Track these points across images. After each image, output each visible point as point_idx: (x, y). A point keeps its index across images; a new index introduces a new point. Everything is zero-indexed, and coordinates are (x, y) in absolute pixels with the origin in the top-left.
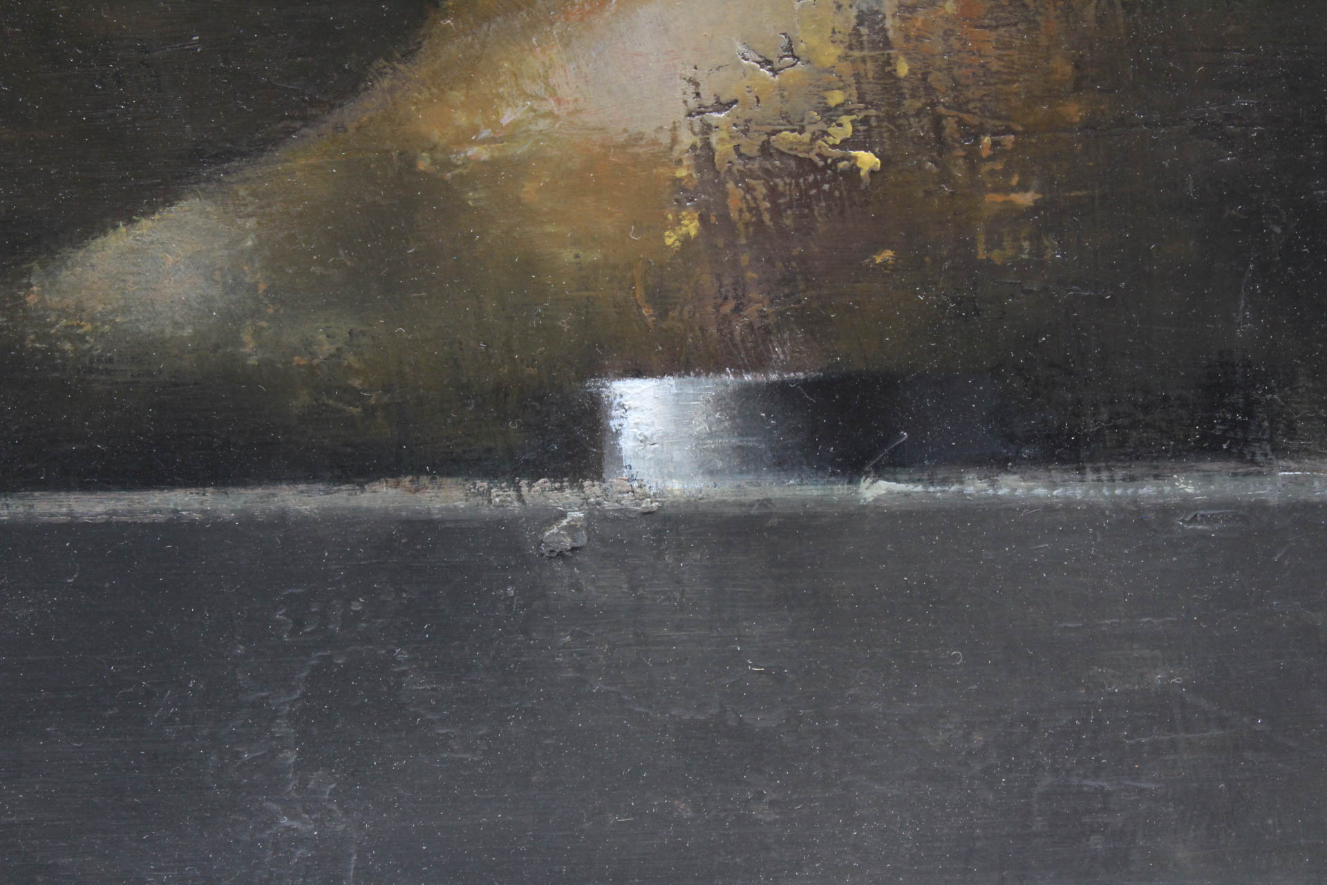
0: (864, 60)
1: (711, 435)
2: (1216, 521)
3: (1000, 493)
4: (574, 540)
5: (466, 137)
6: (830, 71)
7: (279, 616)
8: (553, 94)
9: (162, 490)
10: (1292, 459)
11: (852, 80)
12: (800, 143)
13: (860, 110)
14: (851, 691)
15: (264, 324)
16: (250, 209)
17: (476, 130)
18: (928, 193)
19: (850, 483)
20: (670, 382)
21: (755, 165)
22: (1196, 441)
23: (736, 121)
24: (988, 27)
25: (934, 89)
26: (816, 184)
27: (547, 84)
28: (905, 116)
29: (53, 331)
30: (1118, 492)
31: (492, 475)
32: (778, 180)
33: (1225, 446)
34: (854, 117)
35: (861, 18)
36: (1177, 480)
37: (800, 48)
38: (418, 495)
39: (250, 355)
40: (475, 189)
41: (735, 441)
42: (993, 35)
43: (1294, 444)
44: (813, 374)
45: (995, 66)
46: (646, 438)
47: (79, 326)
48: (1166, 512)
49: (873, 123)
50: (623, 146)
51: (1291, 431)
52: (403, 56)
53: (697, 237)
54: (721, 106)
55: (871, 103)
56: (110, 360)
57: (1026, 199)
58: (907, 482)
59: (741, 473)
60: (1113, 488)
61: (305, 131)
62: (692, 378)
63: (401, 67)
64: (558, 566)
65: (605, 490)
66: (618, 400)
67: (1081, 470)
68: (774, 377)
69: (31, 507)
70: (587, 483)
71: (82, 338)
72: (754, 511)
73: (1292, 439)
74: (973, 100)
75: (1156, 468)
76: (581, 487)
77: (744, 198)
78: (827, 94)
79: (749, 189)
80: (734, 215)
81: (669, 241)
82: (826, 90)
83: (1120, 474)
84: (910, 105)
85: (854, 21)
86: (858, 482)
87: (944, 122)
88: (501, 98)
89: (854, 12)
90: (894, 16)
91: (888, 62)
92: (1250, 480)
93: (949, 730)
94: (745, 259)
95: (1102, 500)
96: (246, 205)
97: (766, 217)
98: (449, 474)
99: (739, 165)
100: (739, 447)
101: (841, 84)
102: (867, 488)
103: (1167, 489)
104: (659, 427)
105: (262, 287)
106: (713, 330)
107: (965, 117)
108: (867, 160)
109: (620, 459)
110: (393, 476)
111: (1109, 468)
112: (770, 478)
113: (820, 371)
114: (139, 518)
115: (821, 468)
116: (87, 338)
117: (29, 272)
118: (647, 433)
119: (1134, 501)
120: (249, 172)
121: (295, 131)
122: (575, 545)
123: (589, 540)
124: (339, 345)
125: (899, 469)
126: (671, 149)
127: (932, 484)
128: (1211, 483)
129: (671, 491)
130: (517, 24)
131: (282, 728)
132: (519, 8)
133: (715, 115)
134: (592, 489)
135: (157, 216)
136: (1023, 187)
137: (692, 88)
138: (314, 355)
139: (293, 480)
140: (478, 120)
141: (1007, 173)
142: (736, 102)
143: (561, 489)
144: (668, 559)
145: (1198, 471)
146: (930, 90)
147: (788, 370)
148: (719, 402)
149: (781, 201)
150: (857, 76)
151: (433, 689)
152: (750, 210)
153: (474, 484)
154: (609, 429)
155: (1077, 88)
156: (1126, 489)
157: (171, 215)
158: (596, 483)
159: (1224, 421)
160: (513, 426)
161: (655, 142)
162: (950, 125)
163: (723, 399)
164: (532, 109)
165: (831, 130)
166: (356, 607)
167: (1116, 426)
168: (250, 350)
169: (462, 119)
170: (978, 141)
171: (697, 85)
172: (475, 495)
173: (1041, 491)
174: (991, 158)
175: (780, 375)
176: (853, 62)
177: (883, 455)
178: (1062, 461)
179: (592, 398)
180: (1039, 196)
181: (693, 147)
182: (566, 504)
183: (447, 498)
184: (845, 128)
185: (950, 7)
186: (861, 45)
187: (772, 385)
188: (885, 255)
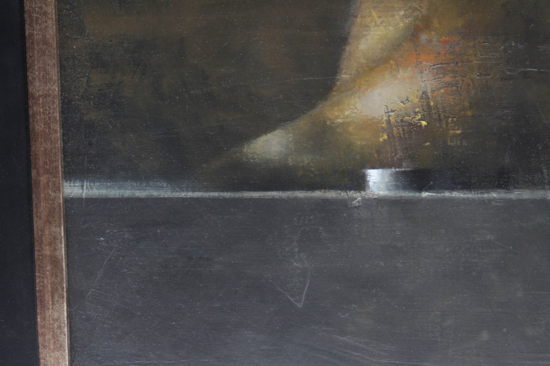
0: (423, 102)
1: (389, 182)
2: (501, 203)
3: (453, 196)
4: (359, 204)
5: (337, 117)
6: (416, 104)
7: (295, 219)
8: (356, 108)
9: (271, 191)
10: (518, 189)
11: (421, 106)
12: (409, 119)
13: (423, 112)
14: (419, 239)
15: (293, 156)
16: (291, 132)
17: (340, 116)
18: (437, 130)
19: (420, 193)
20: (380, 171)
21: (400, 124)
22: (497, 185)
23: (396, 115)
24: (451, 95)
25: (439, 108)
26: (413, 128)
27: (355, 106)
28: (432, 114)
29: (249, 157)
30: (479, 196)
31: (341, 189)
32: (404, 127)
33: (503, 186)
34: (421, 114)
35: (423, 93)
36: (492, 194)
37: (410, 99)
38: (325, 194)
39: (290, 163)
40: (339, 128)
41: (394, 183)
42: (451, 97)
43: (519, 186)
44: (412, 169)
45: (452, 103)
46: (375, 182)
47: (254, 156)
48: (490, 200)
49: (425, 115)
50: (371, 120)
51: (518, 183)
52: (324, 100)
53: (386, 139)
54: (392, 111)
55: (425, 111)
56: (261, 164)
57: (459, 132)
58: (432, 193)
59: (396, 190)
60: (478, 195)
61: (303, 116)
62: (385, 170)
63: (324, 102)
64: (355, 209)
65: (366, 193)
66: (369, 174)
67: (471, 191)
68: (403, 169)
69: (243, 194)
70: (362, 192)
71: (255, 159)
72: (398, 199)
73: (518, 185)
74: (447, 111)
75: (488, 191)
76: (361, 193)
77: (397, 131)
78: (416, 109)
79: (398, 129)
80: (395, 135)
81: (381, 140)
82: (415, 108)
83: (480, 192)
85: (422, 94)
86: (421, 193)
87: (441, 115)
88: (345, 109)
89: (421, 92)
90: (430, 92)
91: (429, 103)
92: (509, 194)
93: (441, 248)
94: (397, 144)
95: (475, 198)
96: (290, 131)
97: (402, 135)
98: (332, 189)
99: (396, 124)
100: (396, 185)
101: (418, 107)
102: (423, 194)
103: (490, 195)
104: (378, 180)
105: (293, 148)
106: (390, 159)
107: (445, 114)
108: (424, 123)
109: (369, 187)
110: (320, 190)
111: (477, 191)
112: (402, 191)
113: (413, 168)
114: (266, 198)
115: (413, 190)
116: (256, 159)
117: (244, 145)
118: (375, 181)
119: (483, 198)
120: (291, 124)
121: (301, 116)
122: (359, 205)
123: (362, 204)
124: (309, 161)
125: (431, 190)
126: (381, 120)
127: (438, 193)
128: (500, 194)
129: (380, 194)
130: (349, 94)
131: (295, 244)
132: (350, 90)
133: (391, 113)
134: (363, 193)
135: (271, 133)
136: (458, 129)
137: (386, 107)
138: (304, 163)
139: (299, 190)
140: (340, 114)
141: (454, 126)
142: (395, 110)
143: (356, 193)
144: (380, 209)
145: (497, 191)
146: (438, 108)
147: (406, 168)
148: (391, 175)
149: (405, 132)
150: (422, 105)
151: (328, 236)
152: (398, 133)
153: (338, 192)
154: (367, 180)
155: (470, 108)
156: (481, 195)
157: (274, 133)
158: (364, 192)
159: (503, 181)
160: (346, 179)
161: (378, 119)
162: (442, 116)
163: (392, 174)
164: (352, 112)
165: (416, 117)
166: (311, 218)
167: (479, 182)
168: (290, 162)
169: (337, 113)
170: (448, 119)
171: (387, 107)
172: (338, 194)
173: (462, 195)
174: (451, 123)
175: (405, 169)
176: (421, 102)
177: (427, 187)
178: (467, 189)
179: (363, 174)
180: (462, 131)
181: (386, 120)
182: (357, 196)
183: (331, 194)
184: (419, 116)
185: (442, 91)
186: (423, 99)
187: (403, 171)
188: (428, 144)
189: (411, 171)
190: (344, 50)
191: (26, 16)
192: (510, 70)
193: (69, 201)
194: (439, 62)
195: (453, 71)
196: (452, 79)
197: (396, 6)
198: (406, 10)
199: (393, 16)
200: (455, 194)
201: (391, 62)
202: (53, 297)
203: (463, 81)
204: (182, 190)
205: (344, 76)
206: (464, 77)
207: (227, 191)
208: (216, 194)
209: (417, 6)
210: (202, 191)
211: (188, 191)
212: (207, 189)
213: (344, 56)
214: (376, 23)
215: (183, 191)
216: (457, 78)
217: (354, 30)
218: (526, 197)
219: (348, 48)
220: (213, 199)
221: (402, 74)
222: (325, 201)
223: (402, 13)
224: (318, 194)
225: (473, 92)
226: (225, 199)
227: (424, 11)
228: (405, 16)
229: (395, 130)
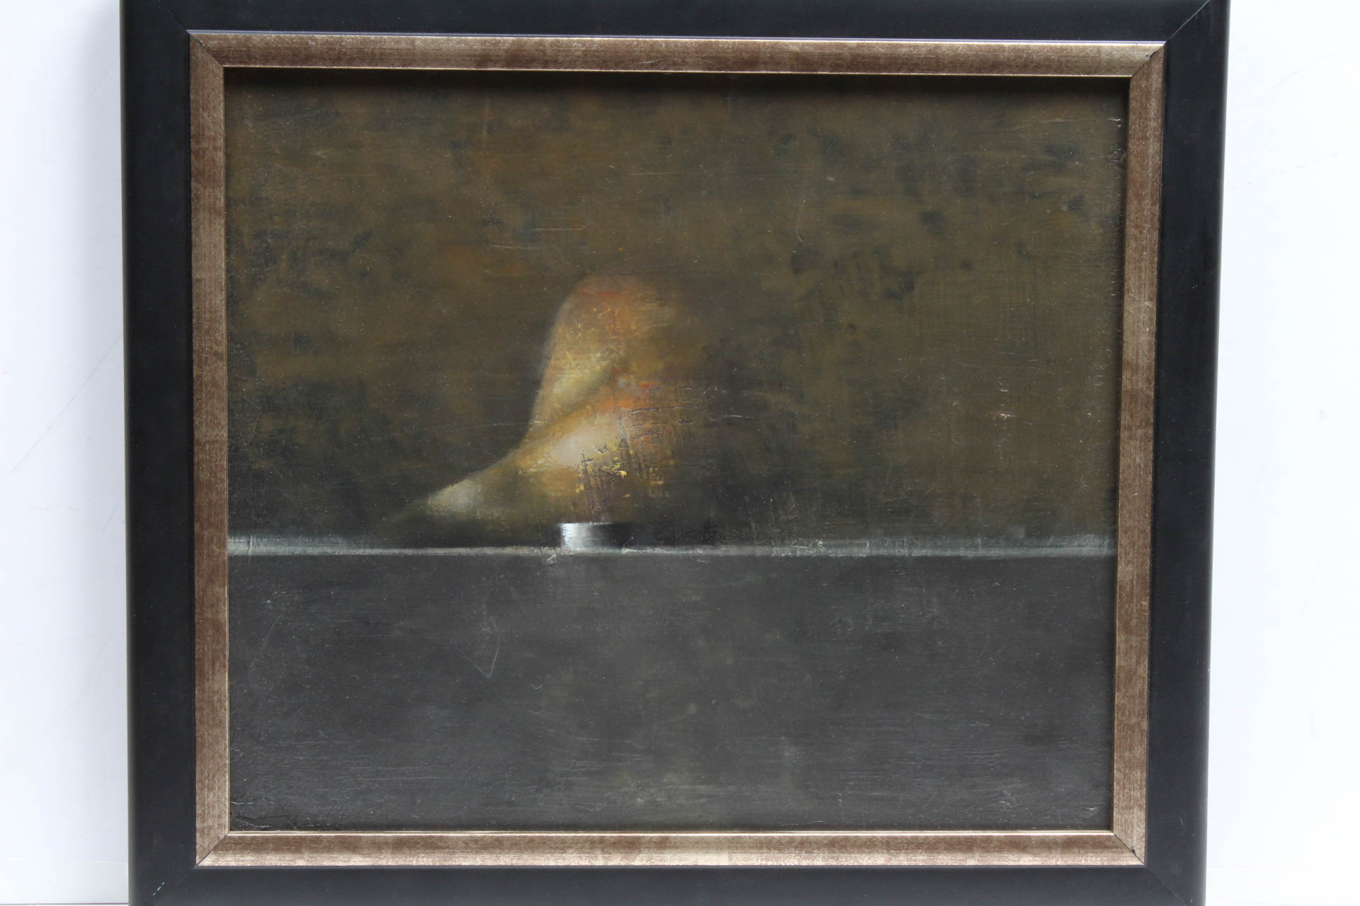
0: (622, 450)
1: (587, 537)
2: (707, 560)
3: (655, 552)
4: (554, 562)
5: (530, 467)
6: (615, 452)
7: (483, 579)
8: (550, 456)
10: (725, 545)
12: (608, 469)
13: (622, 461)
14: (620, 600)
15: (482, 509)
17: (532, 465)
18: (638, 481)
20: (577, 524)
21: (597, 474)
22: (702, 541)
23: (593, 464)
24: (651, 443)
26: (611, 479)
28: (632, 463)
29: (433, 510)
30: (683, 552)
31: (534, 545)
32: (603, 478)
33: (709, 542)
34: (620, 463)
35: (622, 440)
36: (698, 550)
37: (607, 447)
40: (532, 478)
42: (652, 445)
43: (726, 542)
44: (611, 523)
45: (653, 452)
47: (440, 509)
48: (695, 557)
49: (625, 464)
50: (566, 469)
51: (724, 538)
52: (516, 448)
53: (583, 491)
54: (589, 460)
55: (624, 460)
56: (447, 517)
57: (660, 483)
58: (633, 549)
61: (493, 465)
63: (516, 450)
64: (550, 568)
65: (561, 550)
67: (674, 547)
68: (602, 524)
71: (440, 512)
72: (596, 556)
73: (725, 540)
74: (648, 460)
77: (594, 482)
79: (595, 479)
80: (592, 485)
81: (577, 491)
82: (614, 457)
83: (684, 548)
84: (633, 460)
85: (620, 441)
87: (641, 465)
88: (538, 458)
89: (620, 439)
90: (629, 440)
91: (628, 451)
92: (715, 550)
93: (644, 610)
94: (595, 495)
95: (680, 554)
96: (479, 482)
97: (600, 486)
99: (593, 474)
101: (617, 456)
102: (624, 551)
103: (695, 552)
104: (574, 535)
105: (482, 501)
106: (587, 512)
107: (646, 463)
108: (623, 473)
111: (681, 547)
112: (600, 548)
114: (452, 555)
117: (428, 496)
119: (687, 554)
120: (480, 474)
122: (554, 564)
123: (557, 563)
124: (499, 514)
126: (578, 470)
127: (639, 550)
128: (706, 551)
129: (577, 551)
130: (542, 441)
131: (483, 606)
132: (543, 437)
133: (588, 462)
134: (558, 549)
135: (458, 484)
136: (660, 480)
137: (582, 456)
138: (493, 517)
139: (488, 546)
140: (533, 463)
141: (656, 477)
142: (593, 459)
144: (576, 567)
145: (703, 548)
146: (638, 457)
147: (605, 522)
148: (588, 529)
149: (603, 482)
150: (621, 454)
151: (519, 598)
152: (596, 484)
155: (672, 457)
156: (685, 552)
157: (462, 484)
160: (540, 534)
161: (574, 468)
162: (643, 466)
164: (545, 460)
165: (615, 466)
166: (502, 577)
168: (479, 515)
169: (529, 462)
170: (649, 469)
171: (584, 455)
173: (665, 552)
174: (652, 473)
176: (620, 450)
180: (664, 482)
181: (583, 470)
182: (552, 553)
183: (524, 551)
184: (618, 466)
185: (642, 438)
186: (622, 447)
187: (601, 526)
188: (628, 495)
189: (609, 526)
190: (537, 393)
191: (195, 356)
192: (713, 417)
193: (234, 559)
194: (638, 408)
195: (654, 417)
196: (653, 425)
197: (591, 347)
198: (603, 352)
199: (589, 358)
200: (659, 551)
201: (588, 407)
202: (213, 666)
203: (664, 427)
204: (359, 546)
205: (537, 422)
206: (665, 423)
208: (396, 551)
209: (614, 348)
210: (381, 548)
211: (365, 548)
212: (387, 546)
213: (537, 401)
214: (570, 365)
215: (360, 548)
216: (658, 425)
217: (548, 373)
218: (734, 554)
219: (541, 392)
220: (394, 557)
221: (600, 420)
222: (517, 559)
223: (599, 355)
224: (509, 551)
225: (675, 439)
226: (406, 557)
227: (622, 353)
228: (602, 358)
229: (592, 480)
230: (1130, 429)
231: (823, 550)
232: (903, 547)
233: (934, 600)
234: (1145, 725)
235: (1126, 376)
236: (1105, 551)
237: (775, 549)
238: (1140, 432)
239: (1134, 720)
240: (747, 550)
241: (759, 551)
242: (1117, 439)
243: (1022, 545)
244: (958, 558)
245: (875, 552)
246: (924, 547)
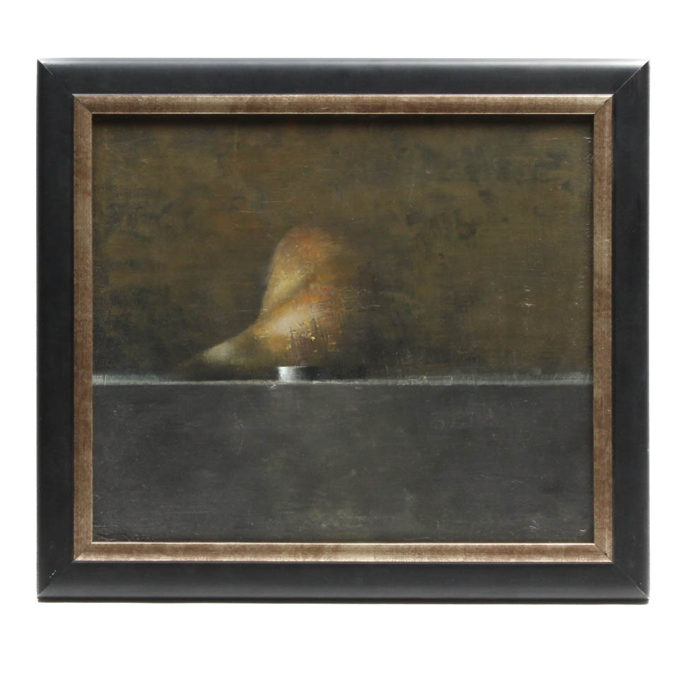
0: (313, 325)
1: (293, 375)
2: (361, 387)
3: (332, 383)
6: (308, 326)
8: (272, 328)
9: (220, 381)
10: (371, 379)
12: (305, 336)
15: (234, 359)
17: (262, 334)
18: (321, 343)
19: (311, 381)
20: (287, 367)
21: (299, 339)
22: (358, 376)
23: (296, 333)
24: (329, 321)
26: (307, 341)
29: (207, 359)
30: (347, 383)
31: (264, 379)
32: (302, 341)
33: (362, 377)
34: (312, 332)
35: (312, 320)
36: (355, 381)
37: (304, 323)
38: (254, 382)
40: (262, 341)
43: (371, 377)
44: (306, 367)
45: (330, 326)
48: (354, 386)
49: (314, 333)
50: (281, 336)
51: (370, 375)
53: (291, 348)
54: (294, 331)
56: (214, 363)
57: (334, 343)
58: (319, 381)
59: (297, 380)
62: (290, 367)
63: (253, 325)
64: (272, 392)
65: (279, 382)
66: (280, 370)
67: (342, 380)
68: (301, 367)
69: (203, 383)
72: (299, 385)
74: (327, 330)
75: (353, 380)
76: (275, 381)
79: (298, 342)
80: (296, 345)
81: (287, 348)
82: (308, 329)
83: (348, 381)
84: (319, 331)
87: (323, 333)
88: (265, 329)
90: (317, 319)
91: (316, 326)
92: (365, 382)
94: (297, 350)
95: (345, 384)
96: (232, 343)
97: (300, 345)
98: (258, 379)
99: (296, 339)
100: (297, 376)
101: (310, 328)
102: (314, 382)
103: (354, 383)
104: (286, 373)
105: (234, 354)
106: (293, 360)
108: (313, 338)
109: (281, 377)
110: (250, 379)
111: (346, 380)
112: (301, 380)
114: (217, 384)
115: (307, 379)
116: (211, 360)
117: (204, 351)
118: (284, 374)
120: (233, 339)
121: (239, 333)
122: (275, 390)
123: (277, 389)
124: (244, 361)
125: (318, 379)
126: (288, 336)
127: (323, 382)
128: (360, 382)
129: (287, 382)
130: (268, 320)
131: (235, 413)
132: (268, 318)
134: (277, 382)
135: (221, 344)
137: (290, 329)
138: (240, 363)
139: (237, 380)
140: (262, 332)
141: (332, 340)
142: (296, 330)
143: (273, 382)
144: (287, 391)
145: (358, 380)
146: (321, 329)
147: (303, 366)
148: (294, 370)
149: (302, 343)
150: (312, 327)
151: (255, 409)
152: (298, 344)
153: (261, 381)
154: (279, 373)
155: (341, 329)
156: (349, 383)
157: (223, 344)
159: (361, 374)
160: (267, 373)
161: (285, 335)
164: (269, 331)
165: (308, 334)
166: (245, 397)
167: (347, 374)
168: (232, 362)
169: (260, 332)
170: (328, 336)
173: (337, 383)
174: (330, 338)
176: (311, 325)
177: (316, 377)
178: (340, 379)
179: (277, 369)
180: (336, 343)
181: (291, 336)
182: (273, 384)
183: (258, 382)
184: (310, 334)
185: (324, 318)
186: (312, 323)
188: (316, 351)
190: (264, 293)
191: (75, 273)
192: (364, 306)
193: (96, 388)
194: (321, 301)
195: (330, 306)
196: (330, 311)
197: (295, 267)
198: (301, 270)
199: (294, 273)
200: (334, 382)
201: (293, 301)
202: (84, 446)
203: (336, 312)
204: (165, 380)
205: (265, 309)
206: (336, 310)
207: (194, 380)
208: (186, 383)
209: (307, 268)
210: (178, 381)
211: (169, 381)
212: (181, 379)
213: (265, 298)
214: (283, 278)
216: (333, 311)
217: (271, 282)
219: (267, 293)
220: (185, 386)
221: (299, 308)
222: (254, 387)
223: (299, 272)
224: (249, 382)
225: (342, 319)
226: (192, 386)
227: (312, 271)
228: (301, 274)
229: (296, 343)
230: (598, 311)
231: (426, 381)
232: (472, 379)
233: (490, 410)
234: (611, 481)
235: (596, 281)
236: (587, 382)
237: (399, 381)
238: (604, 313)
239: (604, 478)
240: (383, 382)
241: (390, 382)
242: (591, 318)
243: (539, 379)
244: (503, 386)
245: (456, 383)
246: (484, 380)
